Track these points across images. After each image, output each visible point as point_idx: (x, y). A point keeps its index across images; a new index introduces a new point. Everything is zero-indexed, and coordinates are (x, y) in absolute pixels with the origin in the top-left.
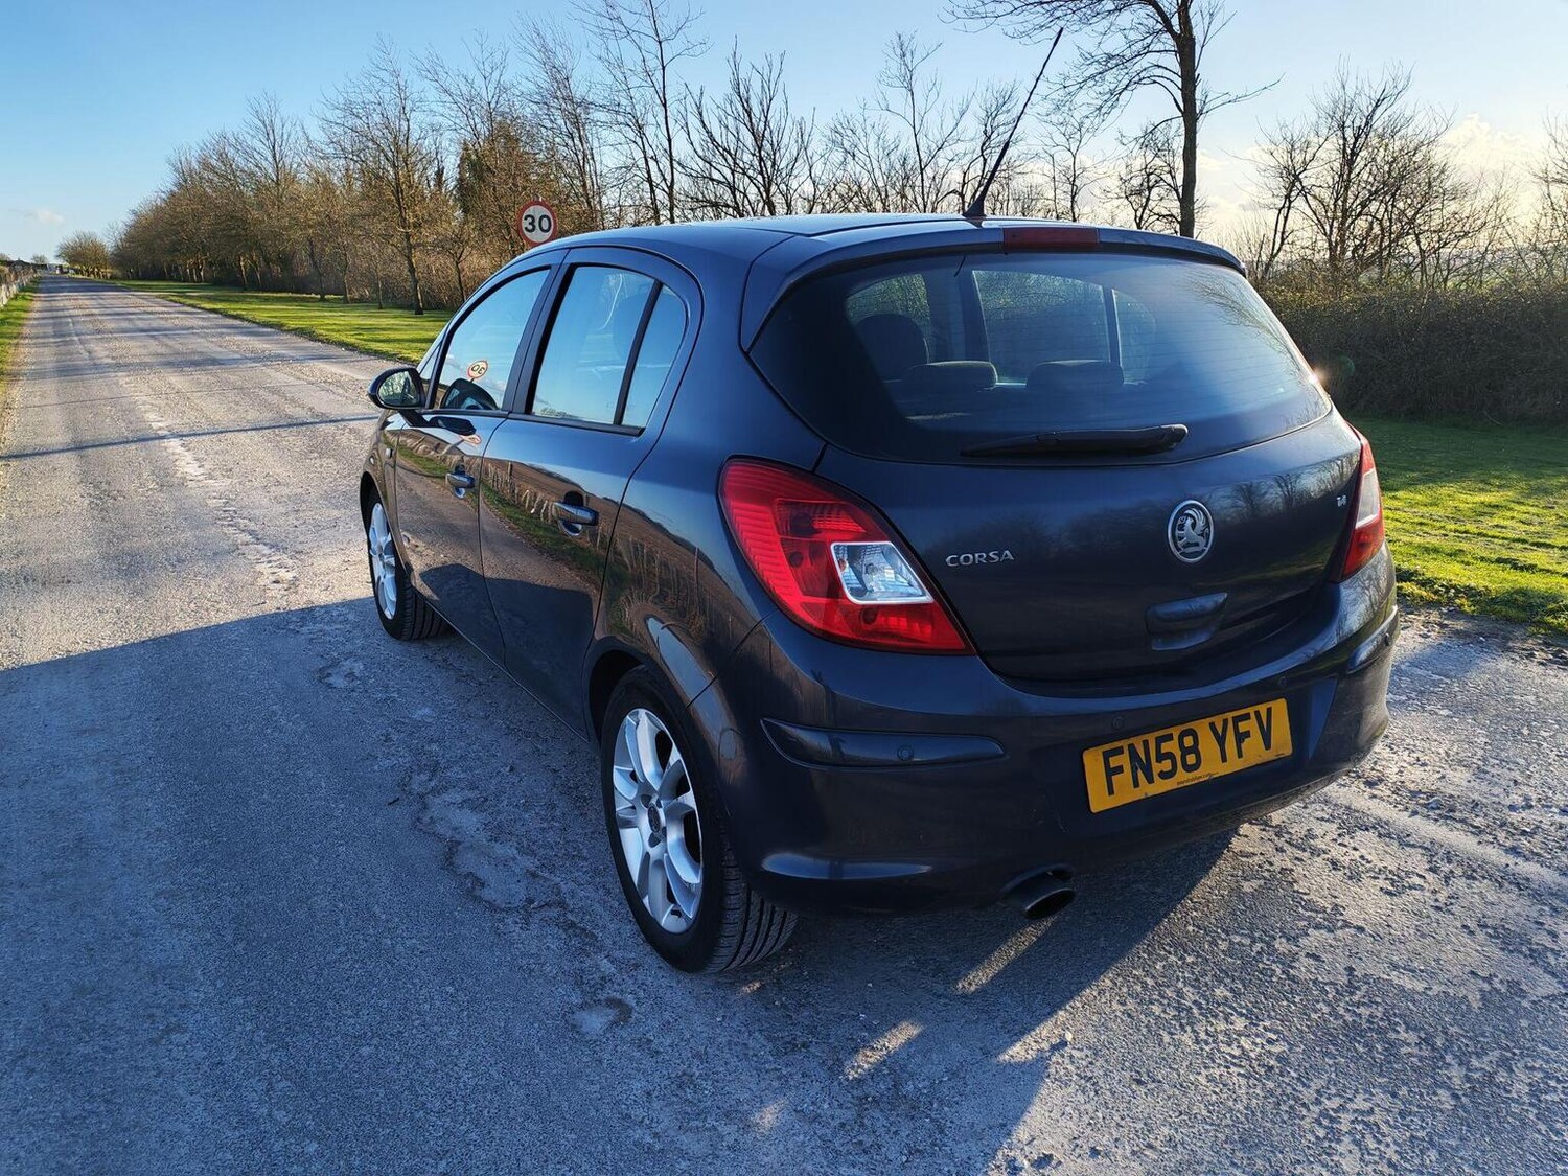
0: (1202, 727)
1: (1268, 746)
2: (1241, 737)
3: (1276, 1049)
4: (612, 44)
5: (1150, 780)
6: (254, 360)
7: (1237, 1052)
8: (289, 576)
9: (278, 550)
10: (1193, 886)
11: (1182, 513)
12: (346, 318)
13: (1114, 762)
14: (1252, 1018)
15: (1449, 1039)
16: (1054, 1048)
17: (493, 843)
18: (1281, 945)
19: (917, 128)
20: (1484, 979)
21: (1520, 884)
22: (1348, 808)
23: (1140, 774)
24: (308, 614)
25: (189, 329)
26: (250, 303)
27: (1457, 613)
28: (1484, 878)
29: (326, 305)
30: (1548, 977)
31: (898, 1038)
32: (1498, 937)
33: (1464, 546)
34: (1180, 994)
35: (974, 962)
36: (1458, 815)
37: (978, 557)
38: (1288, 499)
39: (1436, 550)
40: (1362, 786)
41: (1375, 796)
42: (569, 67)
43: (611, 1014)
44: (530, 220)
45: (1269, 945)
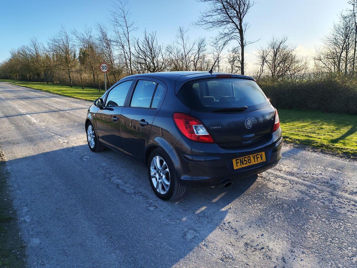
0: (251, 156)
1: (262, 160)
2: (257, 158)
3: (265, 208)
4: (116, 28)
5: (243, 164)
6: (38, 97)
7: (258, 208)
8: (66, 141)
9: (62, 136)
10: (250, 186)
11: (247, 121)
12: (54, 88)
13: (237, 161)
14: (261, 204)
15: (292, 206)
16: (229, 209)
17: (125, 184)
18: (265, 194)
19: (184, 47)
20: (298, 198)
21: (305, 185)
22: (276, 175)
23: (241, 163)
24: (73, 148)
25: (20, 91)
26: (31, 85)
27: (296, 144)
28: (299, 184)
29: (49, 85)
30: (308, 197)
31: (203, 208)
32: (301, 192)
33: (299, 133)
34: (249, 201)
35: (214, 198)
36: (295, 175)
37: (216, 127)
38: (264, 120)
39: (294, 134)
40: (279, 171)
41: (281, 173)
42: (106, 32)
43: (154, 207)
44: (102, 67)
45: (263, 194)
